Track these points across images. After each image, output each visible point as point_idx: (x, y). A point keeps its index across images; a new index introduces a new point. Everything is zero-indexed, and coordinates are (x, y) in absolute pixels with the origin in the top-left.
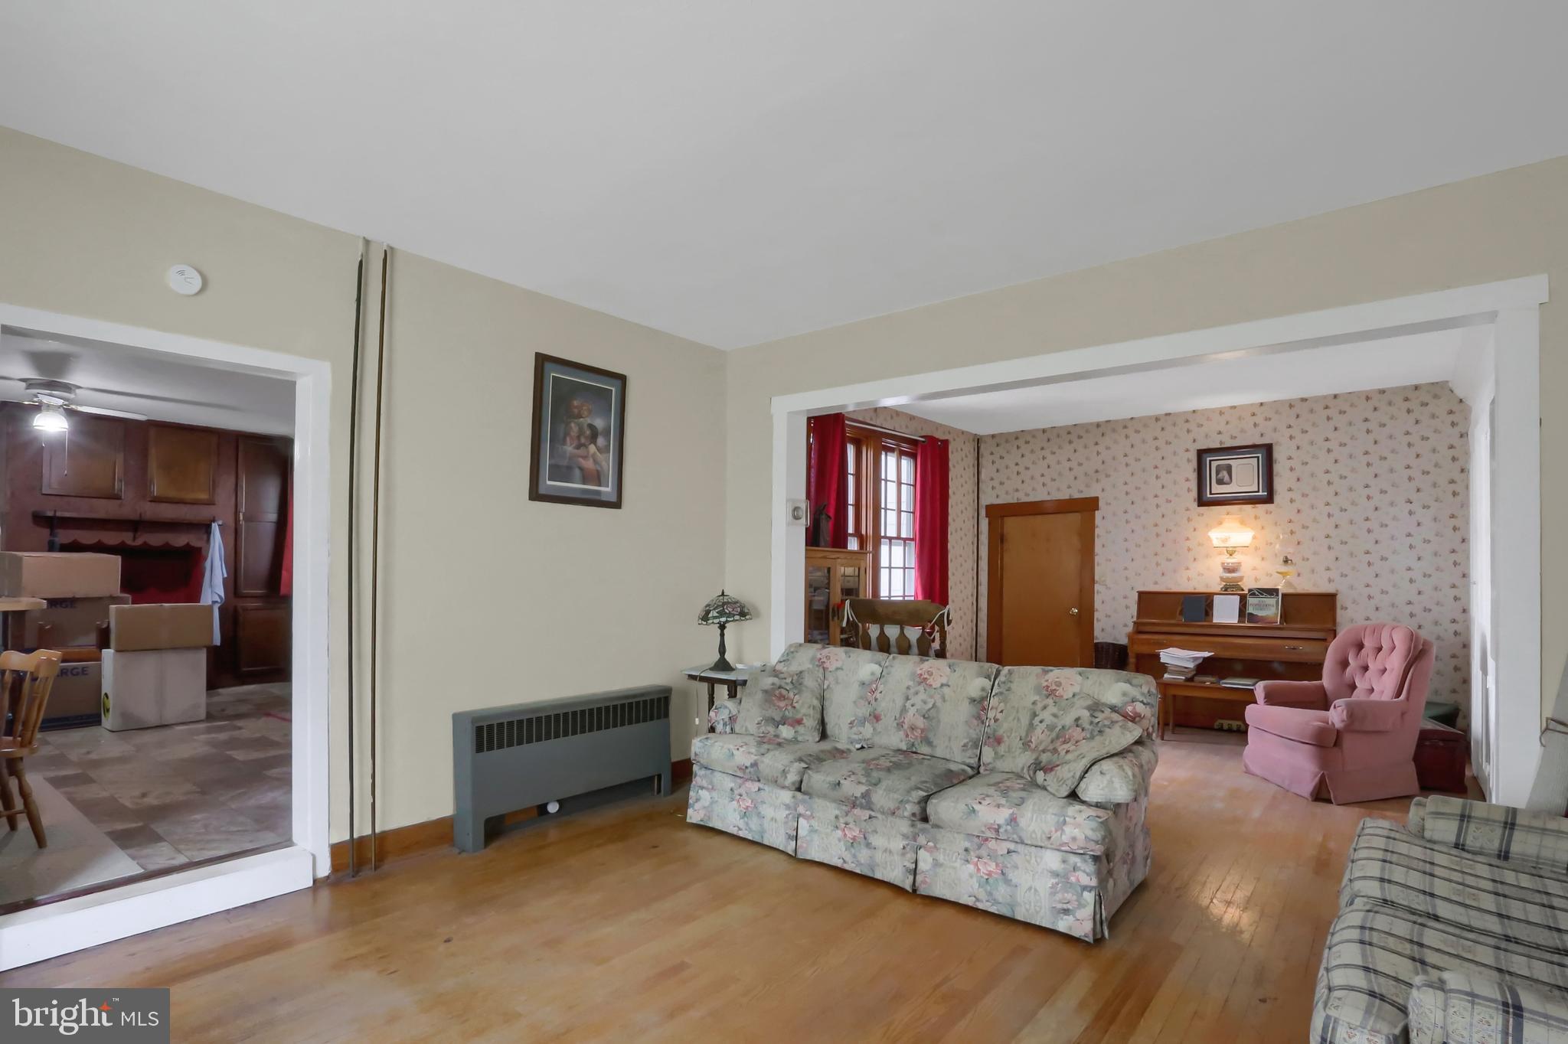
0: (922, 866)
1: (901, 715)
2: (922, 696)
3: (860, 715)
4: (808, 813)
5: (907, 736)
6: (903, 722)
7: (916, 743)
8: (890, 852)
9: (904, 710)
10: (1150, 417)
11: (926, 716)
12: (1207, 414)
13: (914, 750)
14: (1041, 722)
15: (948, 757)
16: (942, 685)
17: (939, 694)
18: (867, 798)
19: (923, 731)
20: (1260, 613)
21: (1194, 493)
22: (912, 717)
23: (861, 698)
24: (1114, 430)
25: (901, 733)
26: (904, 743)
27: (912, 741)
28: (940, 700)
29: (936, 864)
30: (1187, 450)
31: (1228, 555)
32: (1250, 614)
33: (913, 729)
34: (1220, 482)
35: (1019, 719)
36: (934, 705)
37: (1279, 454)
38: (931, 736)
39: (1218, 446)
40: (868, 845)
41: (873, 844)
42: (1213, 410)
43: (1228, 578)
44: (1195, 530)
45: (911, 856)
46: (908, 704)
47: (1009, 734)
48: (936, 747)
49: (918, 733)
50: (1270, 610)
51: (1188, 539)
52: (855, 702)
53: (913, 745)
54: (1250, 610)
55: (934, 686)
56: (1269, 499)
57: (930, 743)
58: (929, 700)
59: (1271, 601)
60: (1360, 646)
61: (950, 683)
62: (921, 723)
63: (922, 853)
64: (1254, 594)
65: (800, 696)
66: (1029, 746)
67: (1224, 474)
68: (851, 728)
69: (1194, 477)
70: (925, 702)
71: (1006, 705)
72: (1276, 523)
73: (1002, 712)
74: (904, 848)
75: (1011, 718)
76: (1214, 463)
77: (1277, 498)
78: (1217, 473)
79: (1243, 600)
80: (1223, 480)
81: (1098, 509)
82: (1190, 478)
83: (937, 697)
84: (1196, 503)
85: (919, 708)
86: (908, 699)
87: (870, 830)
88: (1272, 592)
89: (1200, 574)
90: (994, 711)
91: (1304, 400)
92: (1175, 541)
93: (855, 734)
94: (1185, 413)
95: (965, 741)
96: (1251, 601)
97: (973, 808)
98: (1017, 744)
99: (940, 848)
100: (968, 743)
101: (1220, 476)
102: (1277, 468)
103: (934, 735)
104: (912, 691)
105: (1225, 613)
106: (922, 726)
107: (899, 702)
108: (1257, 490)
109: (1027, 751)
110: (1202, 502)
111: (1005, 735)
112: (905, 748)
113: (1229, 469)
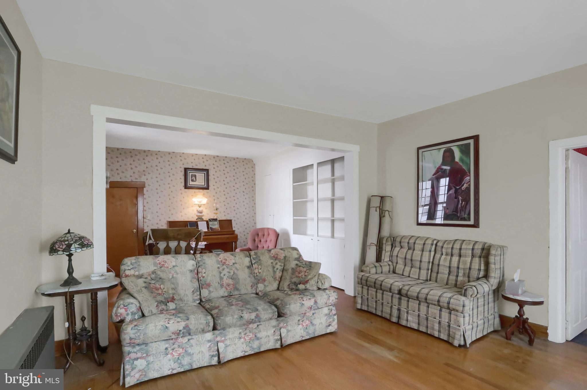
0: (283, 335)
1: (221, 281)
2: (227, 270)
3: (196, 286)
4: (223, 338)
5: (227, 289)
6: (223, 284)
7: (232, 292)
8: (268, 336)
9: (221, 278)
10: (167, 152)
11: (233, 278)
12: (188, 155)
13: (231, 294)
14: (277, 269)
15: (246, 293)
16: (234, 264)
17: (234, 268)
18: (258, 318)
19: (233, 285)
20: (214, 227)
21: (183, 184)
22: (226, 281)
23: (193, 278)
24: (151, 155)
25: (224, 289)
26: (226, 293)
27: (230, 290)
28: (236, 270)
29: (288, 331)
30: (181, 167)
31: (199, 207)
32: (210, 227)
33: (229, 285)
34: (192, 181)
35: (269, 270)
36: (234, 273)
37: (211, 173)
38: (237, 286)
39: (192, 168)
40: (258, 339)
41: (260, 337)
42: (190, 154)
43: (199, 215)
44: (183, 198)
45: (278, 333)
46: (222, 275)
47: (267, 277)
48: (240, 290)
49: (231, 287)
50: (215, 226)
51: (181, 201)
52: (191, 281)
53: (231, 292)
54: (210, 226)
55: (230, 265)
56: (207, 188)
57: (238, 289)
58: (231, 271)
59: (216, 223)
60: (258, 235)
61: (237, 262)
62: (231, 282)
63: (282, 330)
64: (210, 221)
65: (164, 285)
66: (276, 279)
67: (194, 178)
68: (193, 294)
69: (183, 178)
70: (229, 272)
71: (261, 266)
72: (210, 196)
73: (261, 269)
74: (274, 332)
75: (265, 271)
76: (190, 174)
77: (210, 188)
78: (191, 178)
79: (207, 222)
80: (193, 180)
81: (145, 187)
82: (182, 178)
83: (234, 269)
84: (184, 188)
85: (228, 275)
86: (220, 273)
87: (257, 332)
88: (215, 220)
89: (185, 214)
90: (257, 270)
91: (218, 156)
92: (176, 202)
93: (196, 296)
94: (180, 153)
95: (251, 284)
96: (210, 223)
97: (302, 303)
98: (271, 279)
99: (288, 325)
100: (252, 285)
101: (192, 178)
102: (210, 178)
103: (239, 285)
104: (221, 269)
105: (203, 227)
106: (232, 283)
107: (217, 275)
108: (204, 185)
109: (276, 281)
110: (186, 187)
111: (266, 277)
112: (227, 295)
113: (195, 176)
